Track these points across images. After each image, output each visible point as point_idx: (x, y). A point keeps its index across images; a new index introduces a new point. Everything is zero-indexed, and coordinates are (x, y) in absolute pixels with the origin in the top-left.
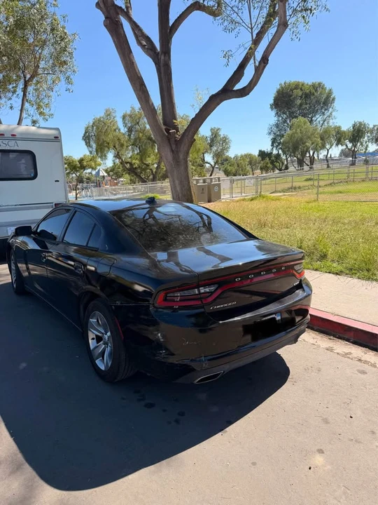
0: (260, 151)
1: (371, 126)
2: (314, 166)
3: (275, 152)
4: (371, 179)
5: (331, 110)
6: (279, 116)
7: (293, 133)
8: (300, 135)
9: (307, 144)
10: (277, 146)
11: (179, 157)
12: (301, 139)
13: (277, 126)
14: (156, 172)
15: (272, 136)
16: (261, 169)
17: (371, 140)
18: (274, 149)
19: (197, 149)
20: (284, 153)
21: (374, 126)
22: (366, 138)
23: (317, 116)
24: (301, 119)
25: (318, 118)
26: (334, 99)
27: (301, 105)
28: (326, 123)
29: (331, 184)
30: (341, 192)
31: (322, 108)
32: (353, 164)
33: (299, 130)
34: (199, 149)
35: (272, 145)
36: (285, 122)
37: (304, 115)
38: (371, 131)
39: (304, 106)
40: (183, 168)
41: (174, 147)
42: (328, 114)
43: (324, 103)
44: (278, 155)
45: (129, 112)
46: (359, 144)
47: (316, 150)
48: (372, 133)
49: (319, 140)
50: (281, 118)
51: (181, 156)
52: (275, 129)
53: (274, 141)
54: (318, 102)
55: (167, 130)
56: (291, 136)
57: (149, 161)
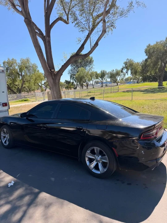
0: (65, 81)
1: (108, 72)
2: (88, 87)
3: (72, 81)
4: (113, 92)
5: (92, 65)
6: (72, 67)
7: (80, 74)
8: (83, 74)
9: (86, 78)
10: (72, 79)
11: (56, 82)
12: (83, 76)
13: (72, 70)
14: (21, 89)
15: (70, 75)
16: (66, 88)
17: (108, 77)
18: (71, 80)
19: (41, 79)
20: (75, 82)
21: (109, 72)
22: (106, 76)
23: (87, 67)
24: (82, 68)
25: (88, 68)
26: (93, 61)
27: (81, 62)
28: (91, 70)
29: (101, 94)
30: (108, 97)
31: (89, 64)
32: (102, 86)
33: (82, 73)
34: (42, 78)
35: (71, 78)
36: (75, 69)
37: (83, 67)
38: (108, 74)
39: (82, 63)
40: (58, 86)
41: (53, 77)
42: (91, 67)
43: (89, 62)
44: (73, 83)
45: (6, 61)
46: (104, 79)
47: (89, 80)
48: (108, 75)
49: (90, 77)
50: (73, 67)
51: (57, 81)
52: (71, 72)
53: (71, 77)
54: (87, 62)
55: (51, 70)
56: (79, 75)
57: (17, 83)
